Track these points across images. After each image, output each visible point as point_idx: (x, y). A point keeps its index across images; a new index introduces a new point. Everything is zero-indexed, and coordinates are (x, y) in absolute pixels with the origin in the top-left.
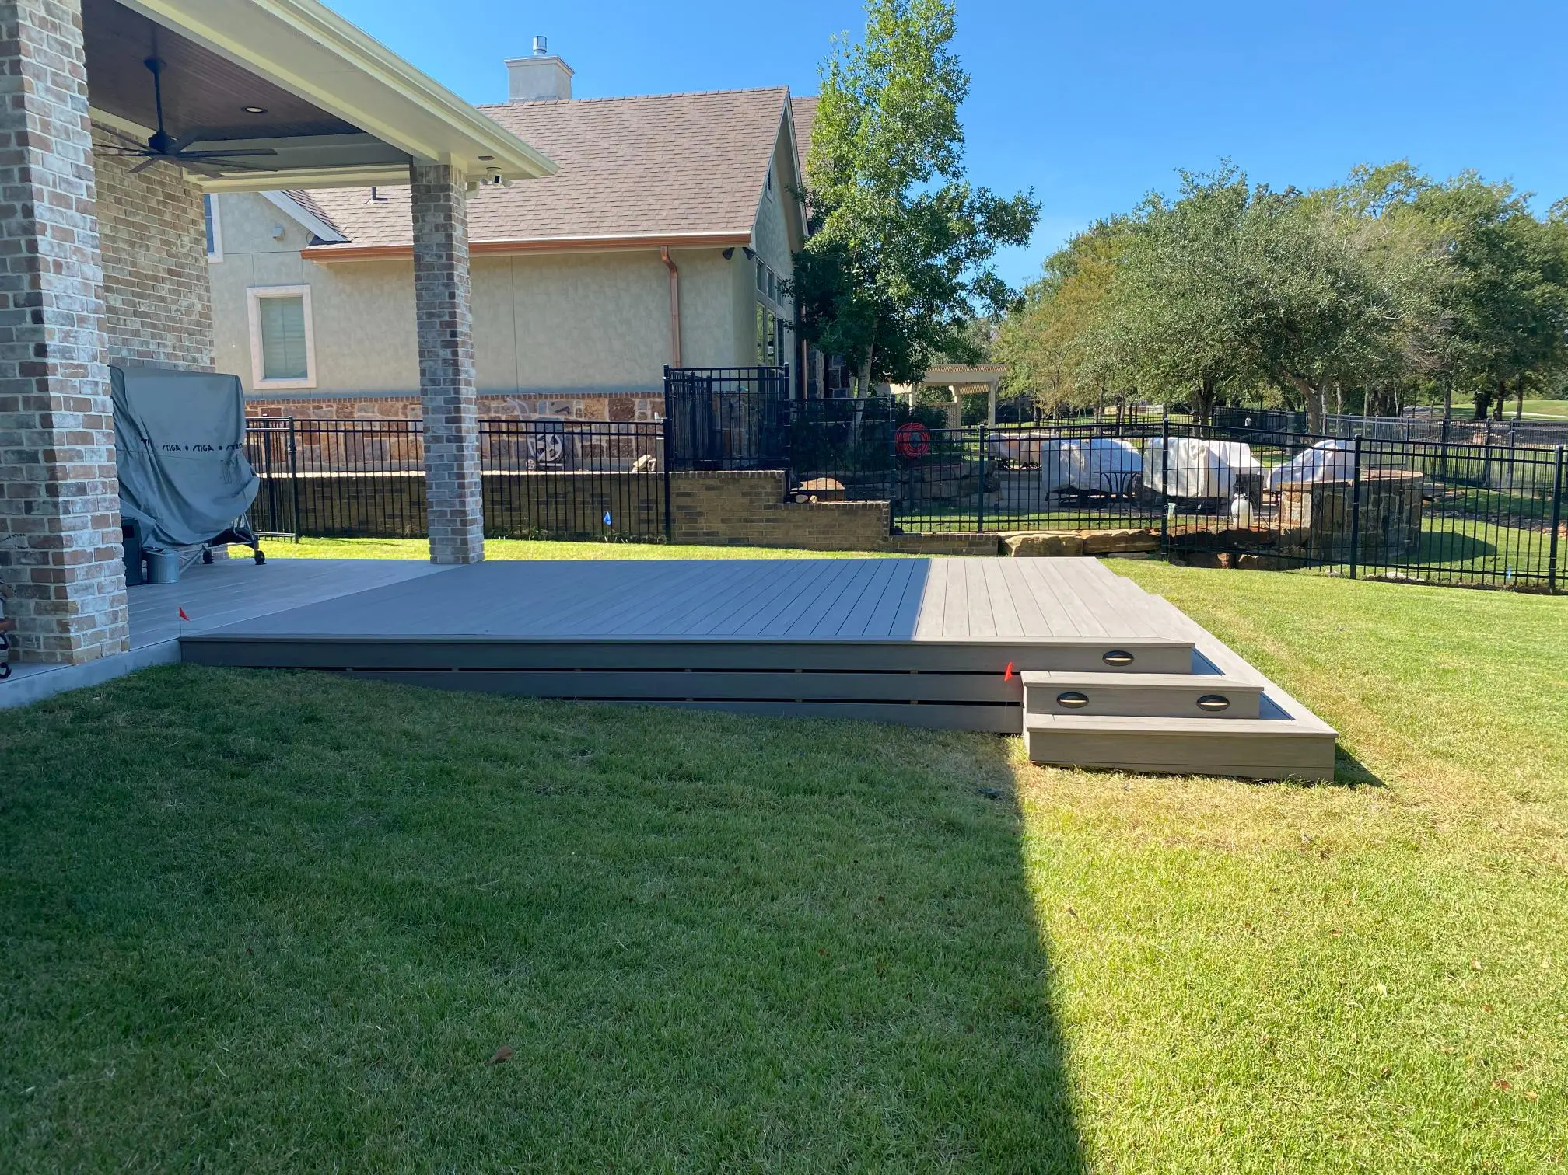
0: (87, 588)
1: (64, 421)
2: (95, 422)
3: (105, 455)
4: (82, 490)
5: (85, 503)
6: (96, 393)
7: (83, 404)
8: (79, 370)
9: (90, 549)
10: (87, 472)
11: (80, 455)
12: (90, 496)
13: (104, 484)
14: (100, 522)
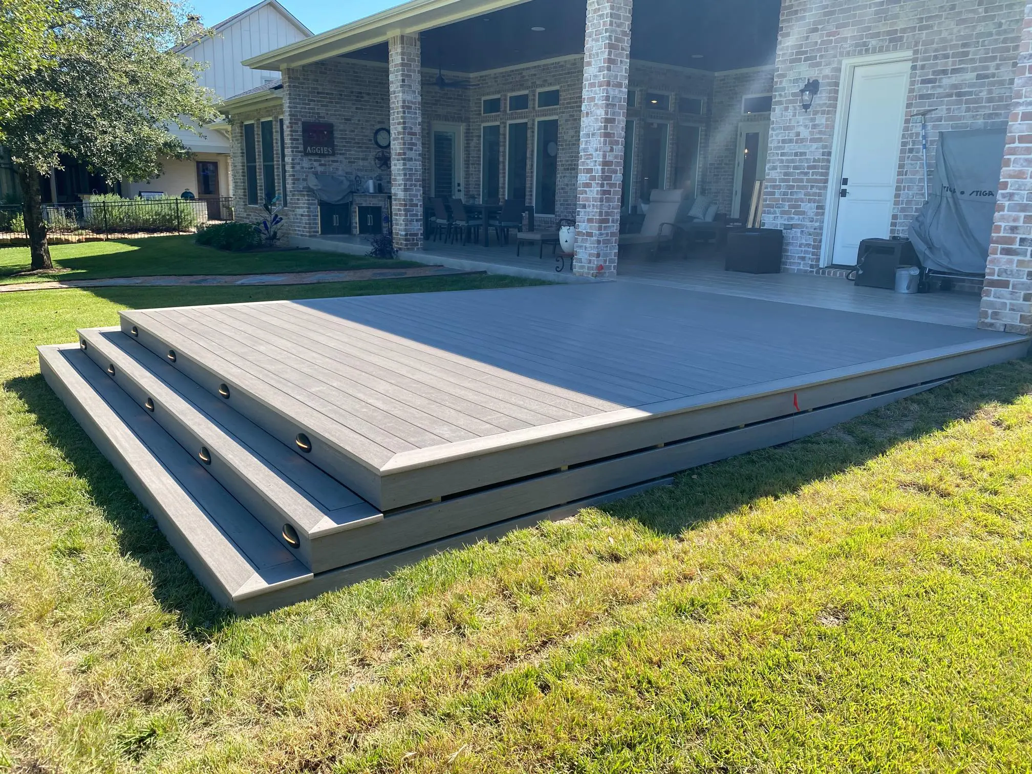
0: (581, 247)
1: (582, 178)
2: (593, 178)
3: (595, 192)
4: (584, 207)
5: (585, 212)
6: (595, 166)
7: (589, 171)
8: (589, 156)
9: (584, 231)
10: (587, 199)
11: (586, 192)
12: (588, 210)
13: (593, 205)
14: (590, 221)
